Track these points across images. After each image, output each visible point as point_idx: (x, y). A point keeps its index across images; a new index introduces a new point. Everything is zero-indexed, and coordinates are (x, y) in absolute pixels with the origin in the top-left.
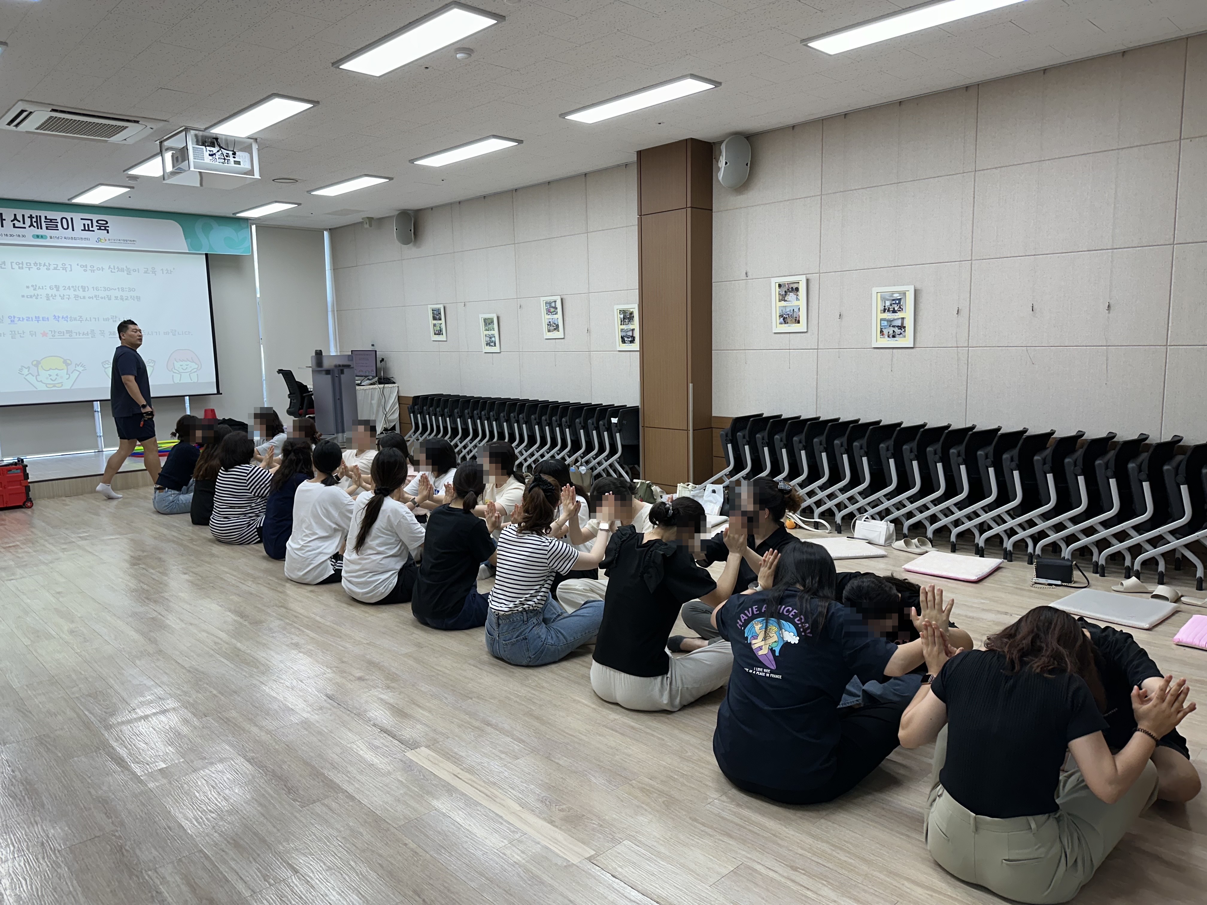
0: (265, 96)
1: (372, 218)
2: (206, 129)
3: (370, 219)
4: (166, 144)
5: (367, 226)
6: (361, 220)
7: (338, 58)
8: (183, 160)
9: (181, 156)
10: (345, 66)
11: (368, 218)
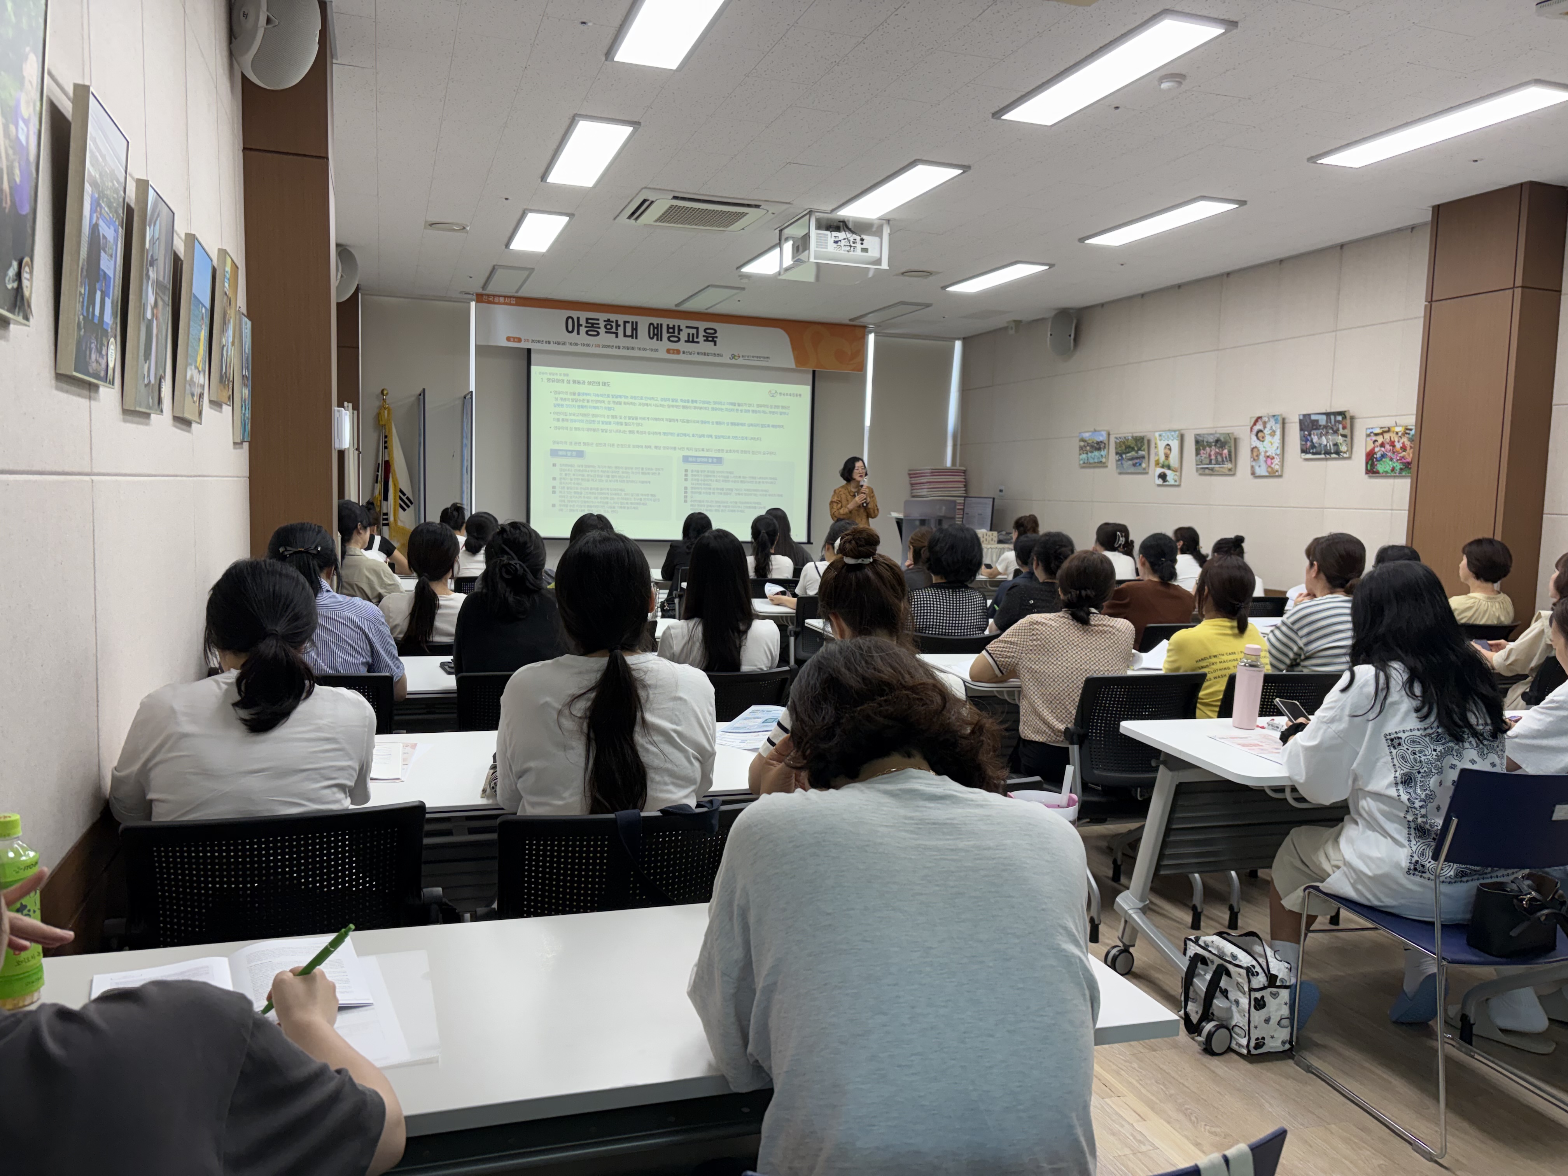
0: (906, 164)
1: (1020, 321)
2: (832, 211)
3: (1018, 323)
4: (787, 232)
5: (1012, 332)
6: (1005, 325)
7: (1002, 106)
8: (804, 250)
9: (802, 245)
10: (1008, 116)
11: (1015, 321)
